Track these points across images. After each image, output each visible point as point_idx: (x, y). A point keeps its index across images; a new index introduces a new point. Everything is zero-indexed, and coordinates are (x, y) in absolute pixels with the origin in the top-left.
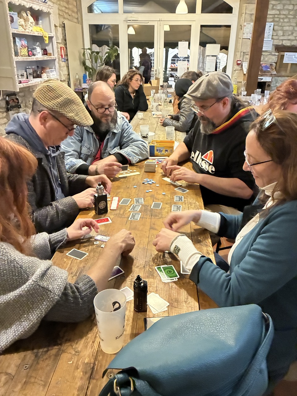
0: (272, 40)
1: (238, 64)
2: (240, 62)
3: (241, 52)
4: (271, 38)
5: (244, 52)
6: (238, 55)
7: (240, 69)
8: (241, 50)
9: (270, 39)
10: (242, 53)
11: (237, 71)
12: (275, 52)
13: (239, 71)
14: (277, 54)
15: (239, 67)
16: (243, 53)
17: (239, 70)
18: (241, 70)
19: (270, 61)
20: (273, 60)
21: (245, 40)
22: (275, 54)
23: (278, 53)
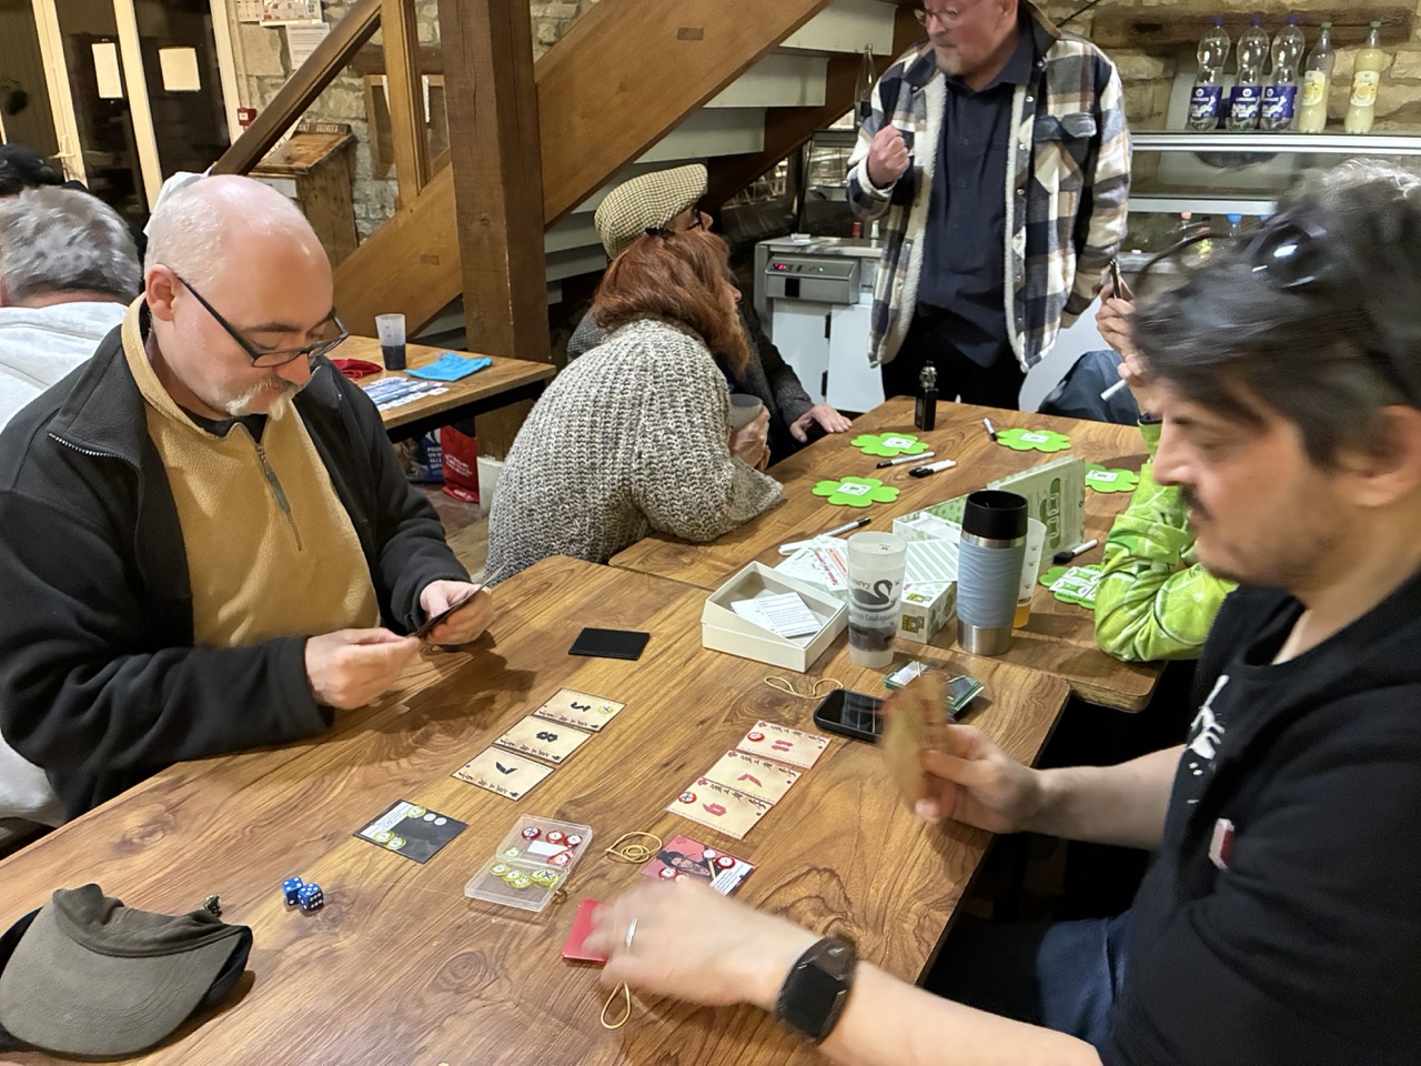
0: (327, 24)
2: (248, 114)
3: (248, 76)
4: (320, 16)
6: (244, 89)
8: (245, 70)
9: (319, 21)
10: (254, 82)
12: (349, 76)
14: (358, 82)
16: (255, 79)
19: (344, 113)
20: (350, 107)
21: (246, 26)
22: (352, 84)
23: (362, 77)
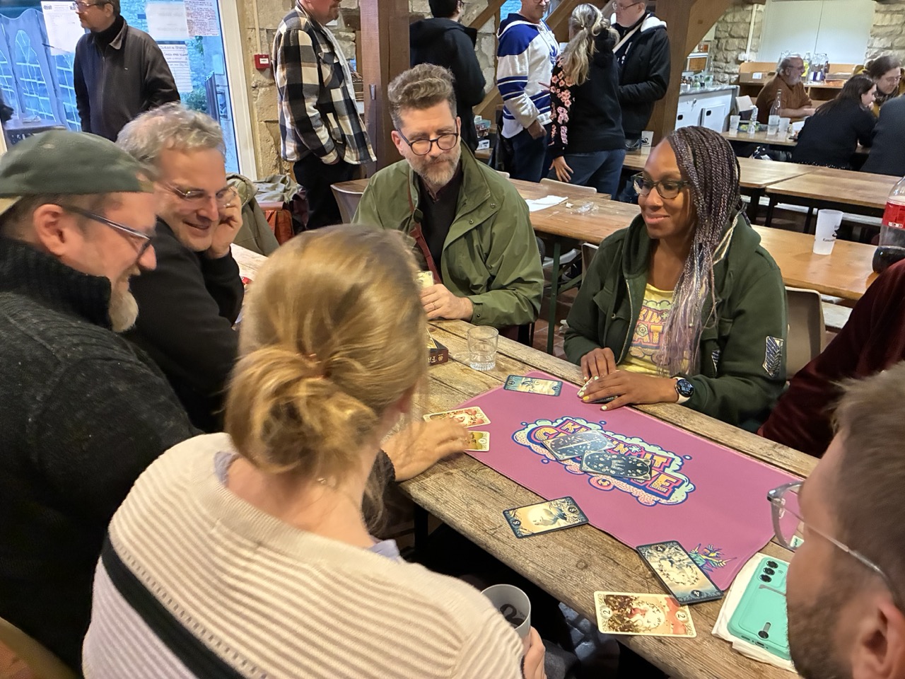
1: (261, 68)
2: (267, 59)
3: (260, 29)
5: (267, 31)
6: (256, 40)
7: (268, 81)
8: (259, 24)
10: (265, 35)
11: (262, 90)
12: (346, 31)
13: (268, 89)
14: (352, 35)
15: (266, 77)
16: (265, 31)
17: (266, 87)
18: (271, 85)
22: (347, 37)
23: (354, 32)
